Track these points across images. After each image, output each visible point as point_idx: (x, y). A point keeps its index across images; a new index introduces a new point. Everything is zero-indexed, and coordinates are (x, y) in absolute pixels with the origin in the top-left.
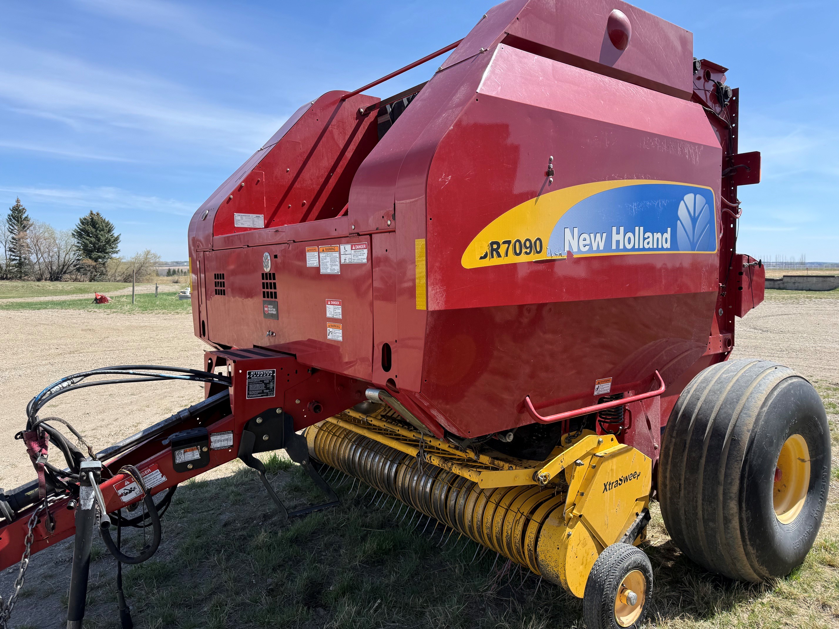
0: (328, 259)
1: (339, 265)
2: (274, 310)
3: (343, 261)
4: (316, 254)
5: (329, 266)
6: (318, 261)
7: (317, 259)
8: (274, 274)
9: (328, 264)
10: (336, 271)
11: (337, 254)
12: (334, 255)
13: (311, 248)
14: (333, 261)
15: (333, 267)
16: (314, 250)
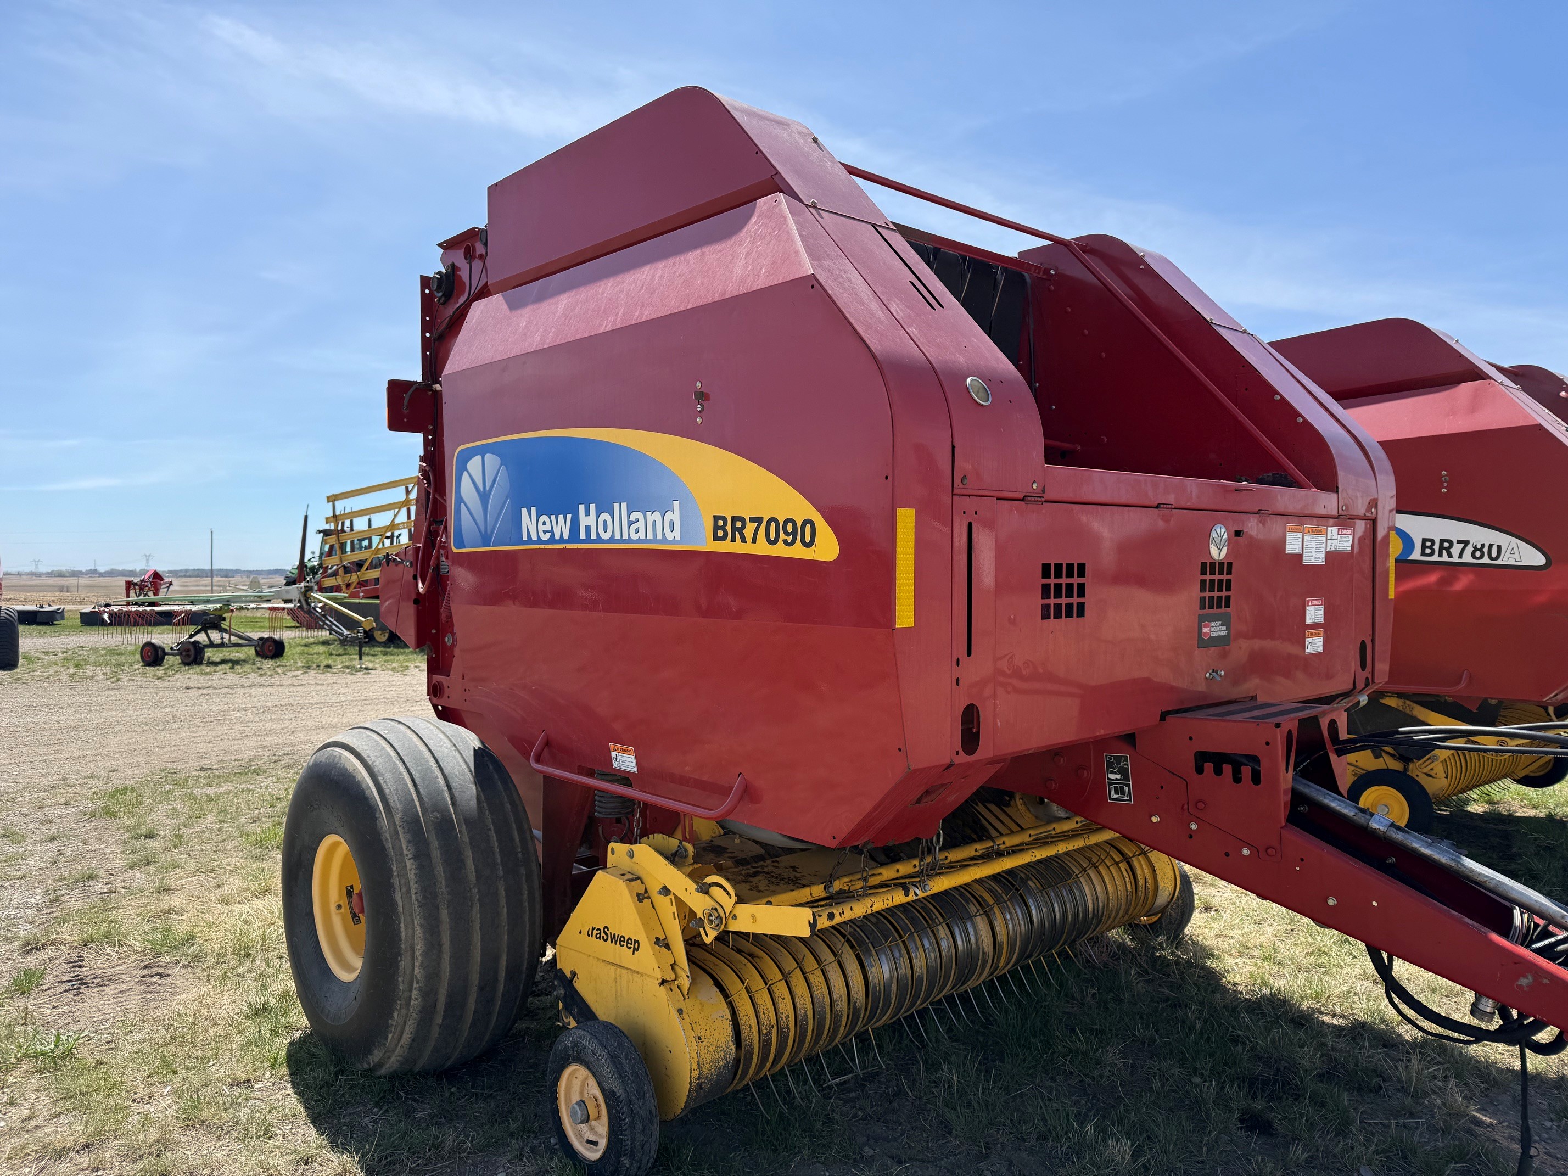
0: (1313, 544)
1: (1324, 552)
2: (1225, 628)
3: (1328, 548)
4: (1300, 536)
5: (1314, 553)
6: (1301, 546)
7: (1300, 543)
8: (1230, 565)
9: (1313, 550)
10: (1320, 561)
11: (1323, 539)
12: (1321, 539)
13: (1294, 526)
14: (1318, 547)
15: (1319, 555)
16: (1297, 530)
